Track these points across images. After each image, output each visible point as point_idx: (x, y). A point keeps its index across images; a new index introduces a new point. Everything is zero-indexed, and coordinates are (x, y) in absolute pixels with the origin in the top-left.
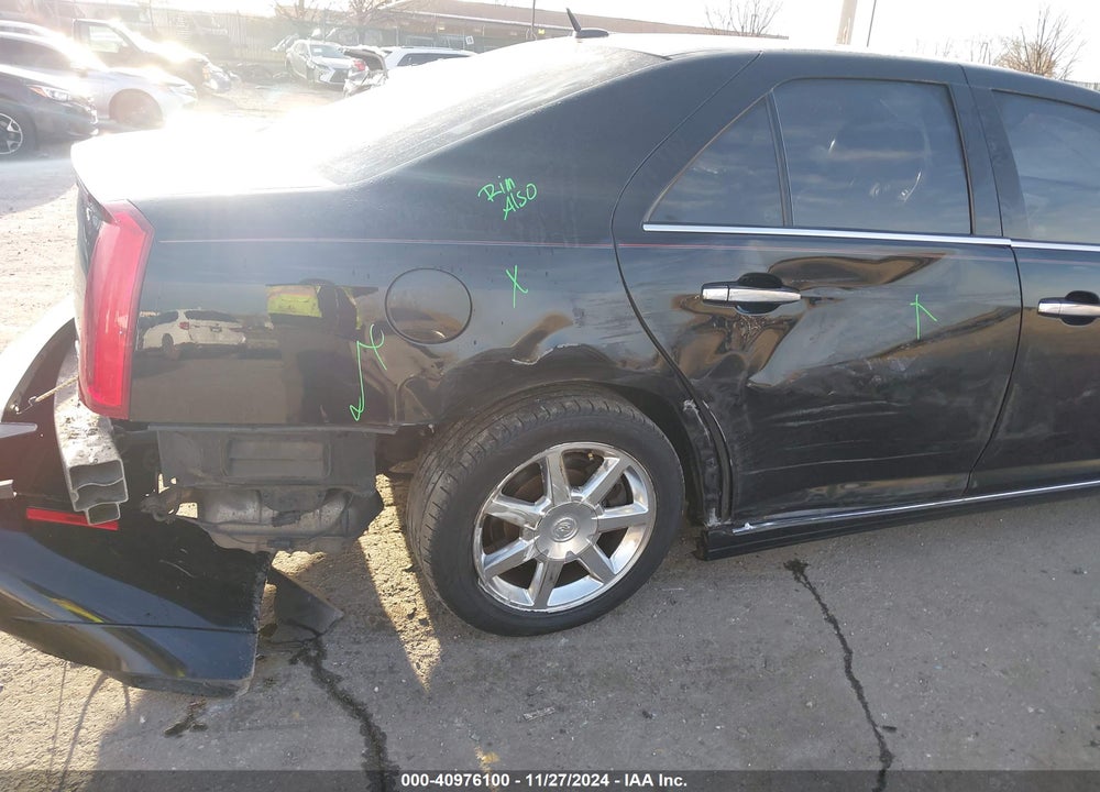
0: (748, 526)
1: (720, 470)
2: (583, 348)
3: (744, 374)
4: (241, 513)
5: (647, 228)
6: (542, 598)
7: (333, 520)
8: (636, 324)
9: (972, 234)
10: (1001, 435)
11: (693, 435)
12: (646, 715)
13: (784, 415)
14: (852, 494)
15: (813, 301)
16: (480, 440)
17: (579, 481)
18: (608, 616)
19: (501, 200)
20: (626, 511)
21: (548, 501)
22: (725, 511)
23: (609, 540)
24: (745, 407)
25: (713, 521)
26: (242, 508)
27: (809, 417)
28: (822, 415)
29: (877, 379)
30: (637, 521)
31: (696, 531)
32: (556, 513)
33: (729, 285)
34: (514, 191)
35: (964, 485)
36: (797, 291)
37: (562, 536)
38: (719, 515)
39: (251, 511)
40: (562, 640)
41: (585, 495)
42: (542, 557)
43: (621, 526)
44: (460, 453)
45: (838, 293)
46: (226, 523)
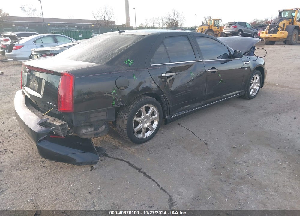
0: (173, 116)
1: (167, 107)
2: (147, 87)
3: (169, 88)
4: (88, 130)
5: (151, 65)
6: (144, 135)
7: (104, 129)
8: (153, 82)
9: (196, 60)
10: (206, 94)
11: (163, 101)
12: (169, 148)
13: (175, 95)
14: (186, 108)
15: (177, 74)
16: (132, 107)
17: (147, 112)
18: (153, 138)
19: (128, 63)
20: (154, 117)
21: (143, 117)
22: (169, 114)
23: (152, 123)
24: (170, 94)
25: (167, 117)
26: (88, 129)
27: (179, 95)
28: (181, 94)
29: (188, 86)
30: (156, 119)
31: (165, 119)
32: (145, 118)
33: (165, 73)
34: (130, 62)
35: (202, 104)
36: (174, 73)
37: (145, 123)
38: (168, 115)
39: (89, 129)
40: (148, 143)
41: (149, 114)
42: (143, 128)
43: (153, 120)
44: (128, 110)
45: (180, 73)
46: (85, 133)
